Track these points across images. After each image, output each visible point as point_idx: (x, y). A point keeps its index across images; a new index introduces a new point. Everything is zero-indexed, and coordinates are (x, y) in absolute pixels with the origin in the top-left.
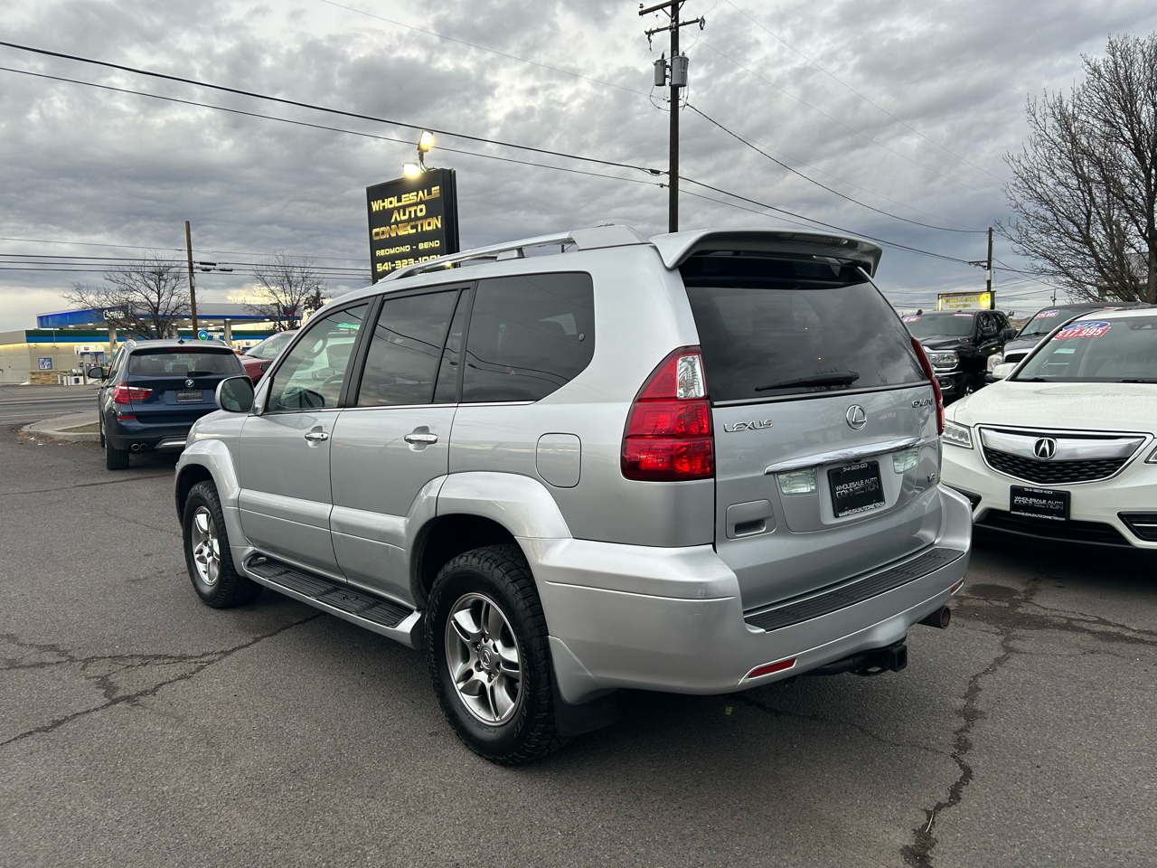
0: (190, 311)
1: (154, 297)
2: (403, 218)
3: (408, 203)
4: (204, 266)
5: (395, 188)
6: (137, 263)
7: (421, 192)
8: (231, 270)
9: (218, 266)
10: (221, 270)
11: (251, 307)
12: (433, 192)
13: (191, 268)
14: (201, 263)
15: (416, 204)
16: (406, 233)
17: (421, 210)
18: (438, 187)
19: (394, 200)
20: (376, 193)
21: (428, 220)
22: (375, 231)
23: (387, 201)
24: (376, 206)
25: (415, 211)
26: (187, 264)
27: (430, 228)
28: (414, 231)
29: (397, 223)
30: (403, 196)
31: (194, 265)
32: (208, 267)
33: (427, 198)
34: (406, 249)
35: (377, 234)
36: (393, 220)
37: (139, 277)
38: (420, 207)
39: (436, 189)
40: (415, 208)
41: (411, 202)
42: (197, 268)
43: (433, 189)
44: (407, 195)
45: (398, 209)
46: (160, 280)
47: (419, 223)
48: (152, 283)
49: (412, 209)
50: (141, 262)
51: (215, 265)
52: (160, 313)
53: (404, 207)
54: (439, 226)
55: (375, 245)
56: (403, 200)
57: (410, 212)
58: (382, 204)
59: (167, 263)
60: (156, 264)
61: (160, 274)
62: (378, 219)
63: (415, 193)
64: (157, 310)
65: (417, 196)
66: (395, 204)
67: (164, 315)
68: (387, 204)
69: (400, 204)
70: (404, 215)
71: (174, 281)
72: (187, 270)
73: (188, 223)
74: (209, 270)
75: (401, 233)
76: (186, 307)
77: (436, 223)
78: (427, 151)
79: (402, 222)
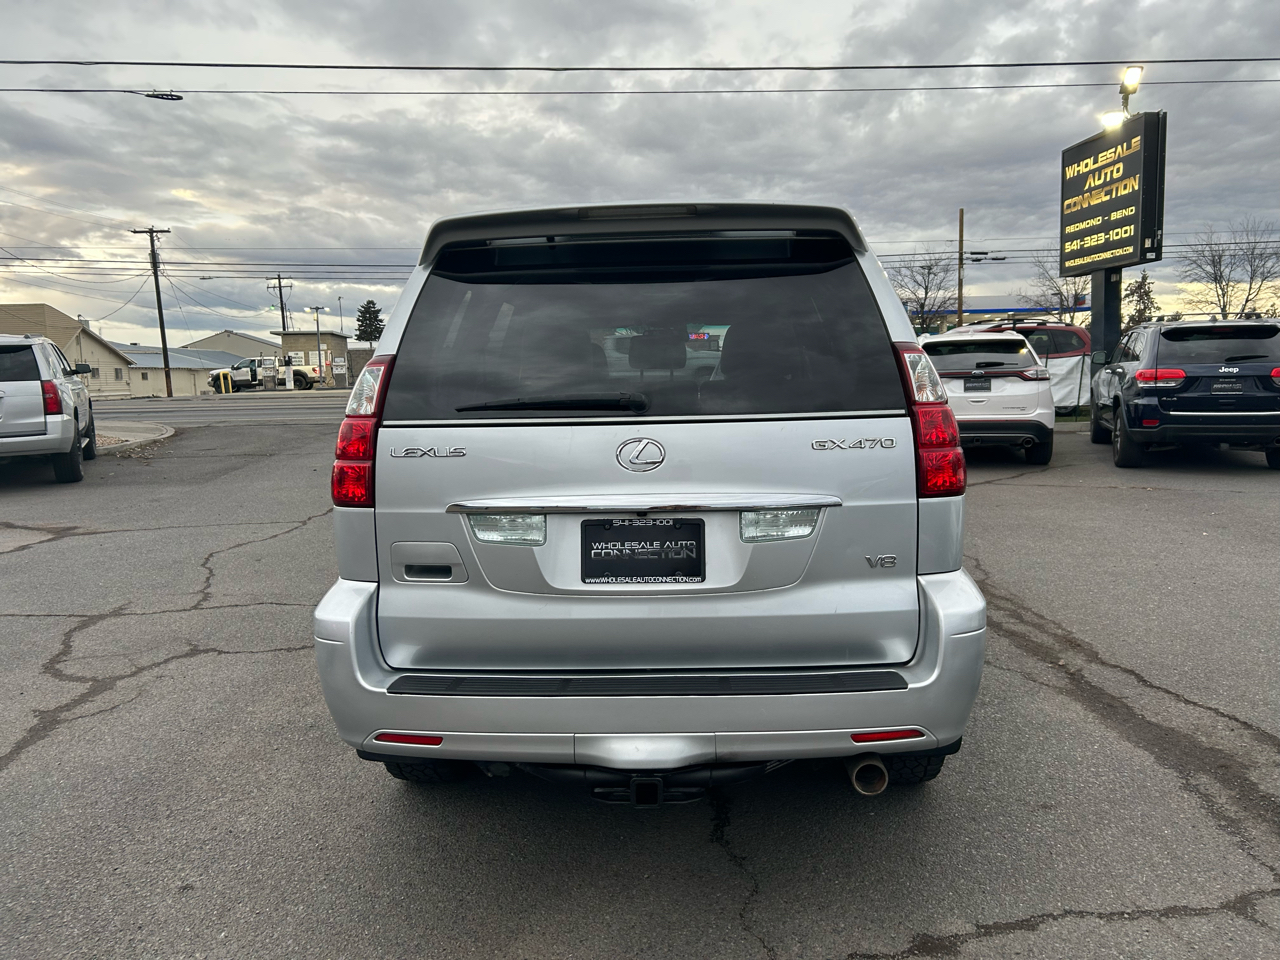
0: (957, 305)
1: (921, 293)
2: (1098, 183)
3: (1104, 163)
4: (975, 256)
5: (1092, 146)
6: (907, 258)
7: (1119, 147)
8: (1004, 259)
9: (990, 255)
10: (993, 259)
11: (1027, 299)
12: (1133, 145)
13: (961, 259)
14: (972, 253)
15: (1113, 163)
16: (1099, 201)
17: (1118, 171)
18: (1139, 138)
19: (1090, 161)
20: (1073, 155)
21: (1124, 182)
22: (1067, 202)
23: (1083, 164)
24: (1070, 172)
25: (1112, 172)
26: (957, 255)
27: (1126, 192)
28: (1108, 198)
29: (1091, 190)
30: (1100, 155)
31: (965, 256)
32: (979, 256)
33: (1126, 153)
34: (1096, 221)
35: (1069, 206)
36: (1087, 187)
37: (908, 273)
38: (1117, 166)
39: (1136, 141)
40: (1111, 168)
41: (1108, 161)
42: (967, 259)
43: (1134, 141)
44: (1104, 153)
45: (1093, 172)
46: (929, 273)
47: (1114, 187)
48: (919, 278)
49: (1108, 170)
50: (911, 257)
51: (986, 253)
52: (926, 309)
53: (1100, 169)
54: (1136, 188)
55: (1066, 220)
56: (1100, 160)
57: (1106, 174)
58: (1077, 169)
59: (937, 256)
60: (927, 257)
61: (930, 268)
62: (1071, 187)
63: (1113, 150)
64: (922, 306)
65: (1115, 152)
66: (1092, 167)
67: (930, 311)
68: (1083, 169)
69: (1096, 166)
70: (1099, 179)
71: (942, 274)
72: (957, 262)
73: (962, 211)
74: (979, 260)
75: (1094, 202)
76: (952, 301)
77: (1134, 184)
78: (1134, 92)
79: (1096, 188)
